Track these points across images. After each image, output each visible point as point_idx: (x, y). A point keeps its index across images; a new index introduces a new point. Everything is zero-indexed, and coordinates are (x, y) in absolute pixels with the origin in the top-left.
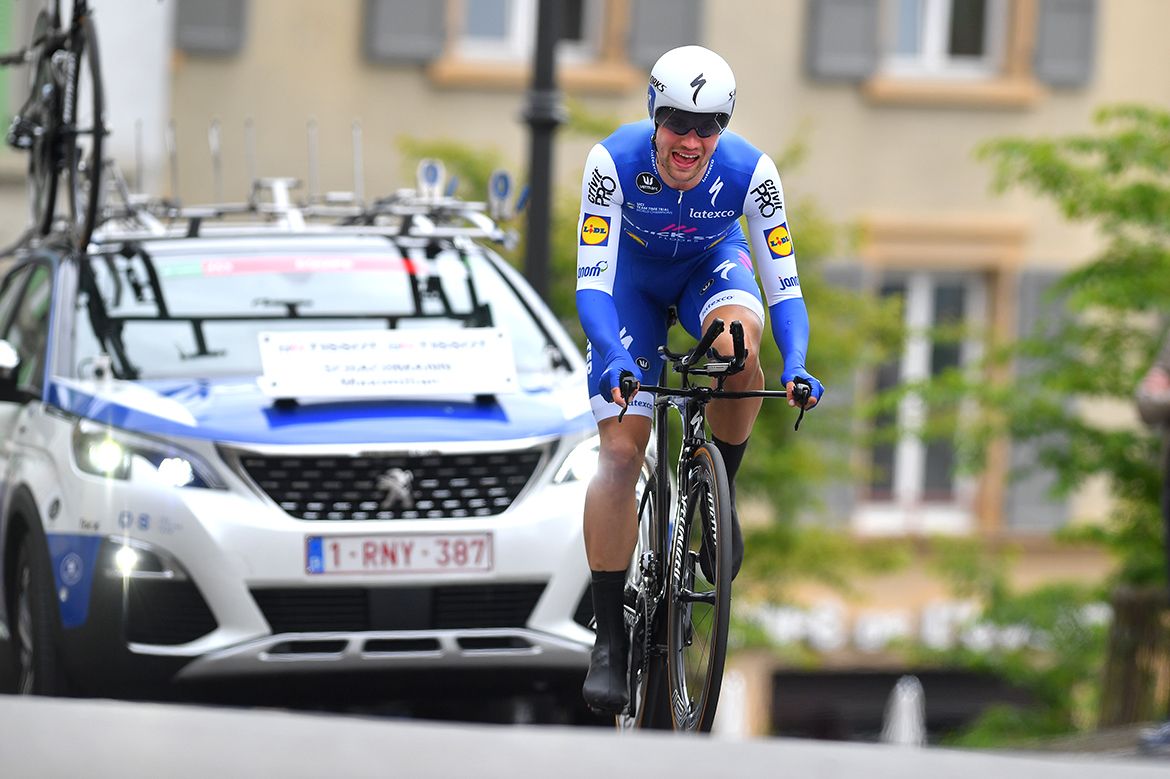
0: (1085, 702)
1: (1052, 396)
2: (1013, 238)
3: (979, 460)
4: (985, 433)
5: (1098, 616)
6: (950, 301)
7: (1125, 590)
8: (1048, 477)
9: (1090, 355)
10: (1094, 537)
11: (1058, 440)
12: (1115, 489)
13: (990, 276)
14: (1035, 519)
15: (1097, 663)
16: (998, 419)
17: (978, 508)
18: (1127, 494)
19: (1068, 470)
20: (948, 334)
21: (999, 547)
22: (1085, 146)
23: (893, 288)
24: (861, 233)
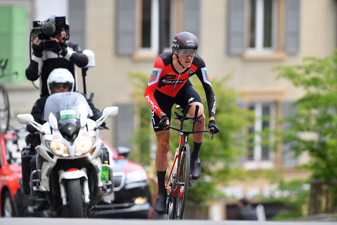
0: (305, 209)
1: (292, 133)
2: (281, 93)
3: (275, 149)
4: (276, 143)
5: (307, 187)
6: (266, 110)
7: (313, 180)
8: (293, 153)
9: (302, 121)
10: (305, 167)
11: (295, 143)
12: (310, 154)
13: (276, 103)
14: (290, 163)
15: (307, 199)
16: (280, 139)
17: (276, 161)
18: (313, 156)
19: (297, 151)
20: (266, 118)
21: (281, 171)
22: (300, 67)
23: (252, 108)
24: (243, 94)
